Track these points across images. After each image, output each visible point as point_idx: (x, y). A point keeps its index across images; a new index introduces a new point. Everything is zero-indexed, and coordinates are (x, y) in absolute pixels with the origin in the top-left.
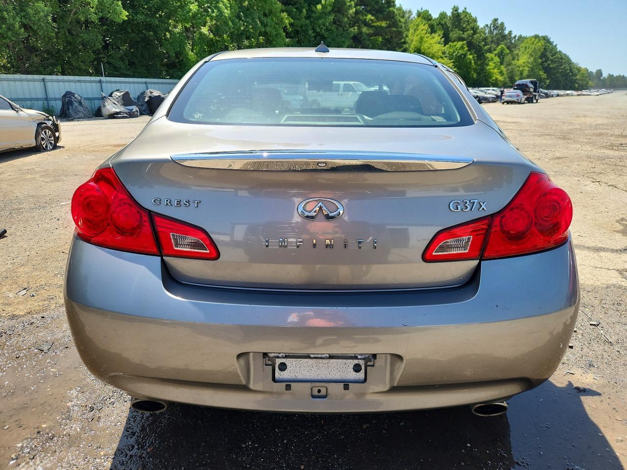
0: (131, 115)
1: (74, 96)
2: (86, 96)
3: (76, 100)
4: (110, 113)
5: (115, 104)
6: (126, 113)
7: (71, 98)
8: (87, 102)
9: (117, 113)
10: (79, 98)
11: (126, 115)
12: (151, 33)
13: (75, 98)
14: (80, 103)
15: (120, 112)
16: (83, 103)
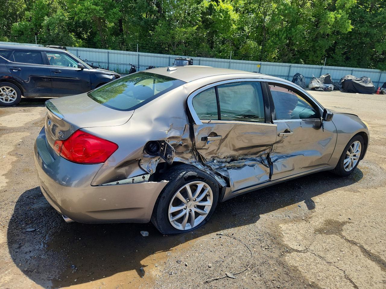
0: (326, 90)
1: (299, 76)
2: (307, 76)
3: (300, 78)
4: (313, 87)
5: (318, 82)
6: (323, 88)
7: (297, 76)
8: (306, 79)
9: (317, 88)
10: (302, 77)
11: (322, 89)
12: (368, 39)
13: (300, 77)
14: (301, 80)
15: (319, 87)
16: (303, 80)
